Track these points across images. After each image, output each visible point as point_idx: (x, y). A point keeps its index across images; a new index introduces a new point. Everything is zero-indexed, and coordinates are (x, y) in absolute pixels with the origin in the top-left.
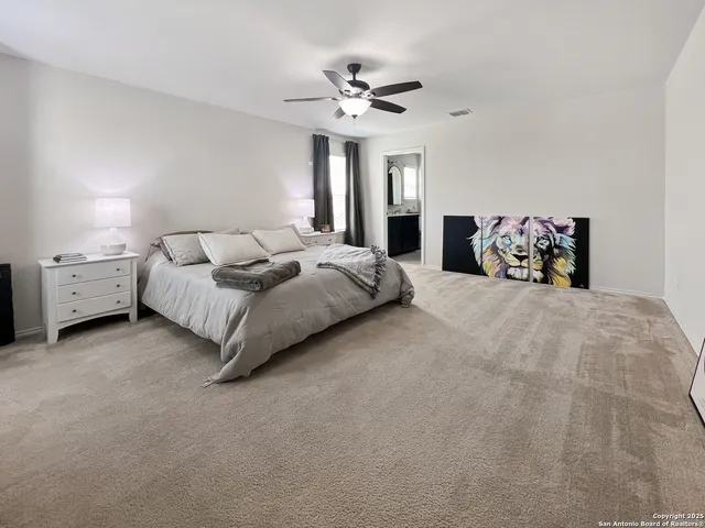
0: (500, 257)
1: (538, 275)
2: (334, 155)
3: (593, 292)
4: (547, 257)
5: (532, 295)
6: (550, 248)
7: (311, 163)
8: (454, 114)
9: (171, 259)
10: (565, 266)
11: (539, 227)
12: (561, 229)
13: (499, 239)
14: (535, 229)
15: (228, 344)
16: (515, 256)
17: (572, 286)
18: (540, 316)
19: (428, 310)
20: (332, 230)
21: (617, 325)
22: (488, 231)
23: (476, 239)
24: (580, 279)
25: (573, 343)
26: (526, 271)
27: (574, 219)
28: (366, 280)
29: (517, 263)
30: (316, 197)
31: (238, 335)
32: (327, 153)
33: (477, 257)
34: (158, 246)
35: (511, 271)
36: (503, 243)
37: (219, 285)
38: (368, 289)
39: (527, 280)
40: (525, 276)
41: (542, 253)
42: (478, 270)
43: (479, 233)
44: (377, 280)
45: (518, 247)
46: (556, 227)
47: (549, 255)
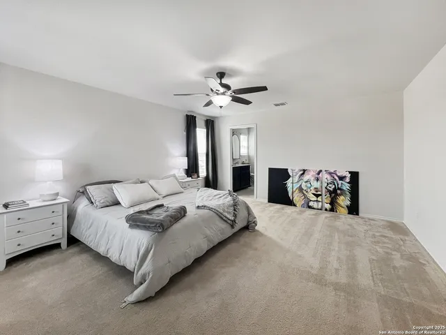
0: (304, 194)
1: (328, 206)
2: (199, 128)
3: (363, 218)
4: (333, 195)
5: (327, 220)
6: (335, 190)
7: (185, 133)
8: (276, 105)
9: (92, 203)
10: (344, 201)
11: (329, 177)
12: (342, 178)
13: (304, 183)
14: (325, 177)
15: (140, 272)
16: (313, 194)
17: (349, 213)
18: (336, 237)
19: (266, 233)
20: (198, 177)
21: (384, 243)
22: (296, 179)
23: (289, 183)
24: (354, 209)
25: (363, 258)
26: (321, 203)
27: (350, 172)
28: (228, 216)
29: (315, 198)
30: (188, 155)
31: (147, 266)
32: (195, 127)
33: (290, 195)
34: (83, 193)
35: (311, 204)
36: (306, 186)
37: (131, 226)
38: (229, 222)
39: (321, 209)
40: (320, 207)
41: (330, 193)
42: (290, 203)
43: (290, 179)
44: (235, 216)
45: (315, 188)
46: (338, 177)
47: (334, 194)
